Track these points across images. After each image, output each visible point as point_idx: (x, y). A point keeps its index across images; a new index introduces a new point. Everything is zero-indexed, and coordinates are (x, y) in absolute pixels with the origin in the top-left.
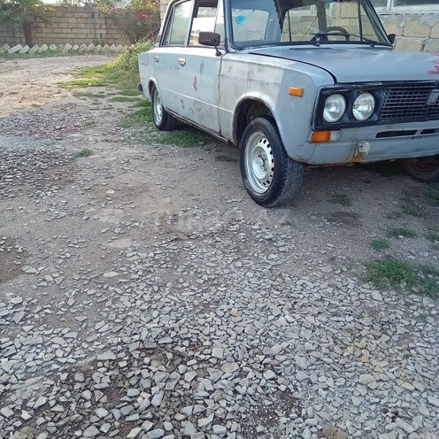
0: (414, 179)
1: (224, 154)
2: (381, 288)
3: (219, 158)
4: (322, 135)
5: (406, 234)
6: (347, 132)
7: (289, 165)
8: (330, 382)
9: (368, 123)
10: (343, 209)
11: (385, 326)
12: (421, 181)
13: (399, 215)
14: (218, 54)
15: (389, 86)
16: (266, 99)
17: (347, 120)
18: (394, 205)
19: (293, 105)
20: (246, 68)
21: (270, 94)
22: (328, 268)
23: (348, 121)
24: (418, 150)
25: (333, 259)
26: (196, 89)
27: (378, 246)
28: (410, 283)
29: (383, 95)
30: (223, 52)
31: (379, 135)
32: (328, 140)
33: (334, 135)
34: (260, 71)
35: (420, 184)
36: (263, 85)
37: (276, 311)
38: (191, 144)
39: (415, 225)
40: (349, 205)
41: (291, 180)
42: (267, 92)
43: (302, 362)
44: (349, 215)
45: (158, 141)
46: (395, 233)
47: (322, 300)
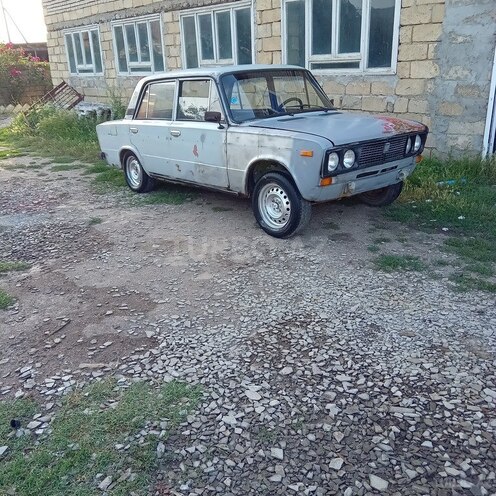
0: (370, 205)
1: (216, 206)
2: (389, 272)
3: (215, 209)
4: (327, 181)
5: (386, 240)
6: (340, 177)
7: (303, 204)
8: (391, 317)
9: (352, 169)
10: (337, 232)
11: (403, 289)
12: (375, 206)
13: (374, 230)
14: (221, 128)
15: (362, 144)
16: (280, 159)
17: (340, 168)
18: (367, 225)
19: (305, 163)
20: (255, 138)
21: (284, 156)
22: (351, 268)
23: (341, 170)
24: (379, 184)
25: (350, 262)
26: (196, 154)
27: (373, 250)
28: (403, 266)
29: (360, 150)
30: (225, 125)
31: (359, 176)
32: (330, 184)
33: (334, 180)
34: (270, 140)
35: (375, 209)
36: (274, 150)
37: (340, 293)
38: (181, 201)
39: (387, 234)
40: (339, 229)
41: (305, 215)
42: (280, 155)
43: (371, 311)
44: (343, 235)
45: (147, 203)
46: (378, 241)
47: (359, 283)
